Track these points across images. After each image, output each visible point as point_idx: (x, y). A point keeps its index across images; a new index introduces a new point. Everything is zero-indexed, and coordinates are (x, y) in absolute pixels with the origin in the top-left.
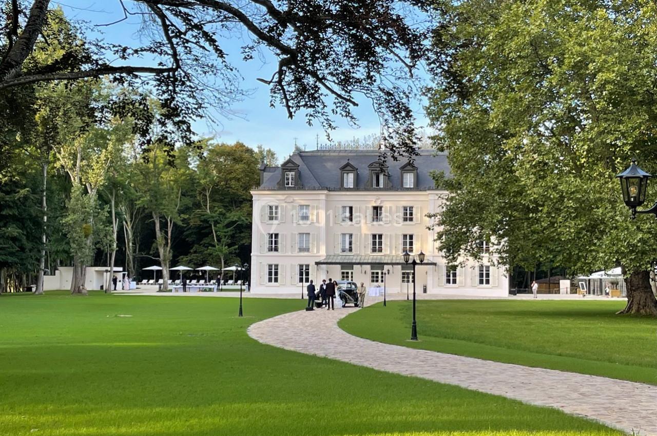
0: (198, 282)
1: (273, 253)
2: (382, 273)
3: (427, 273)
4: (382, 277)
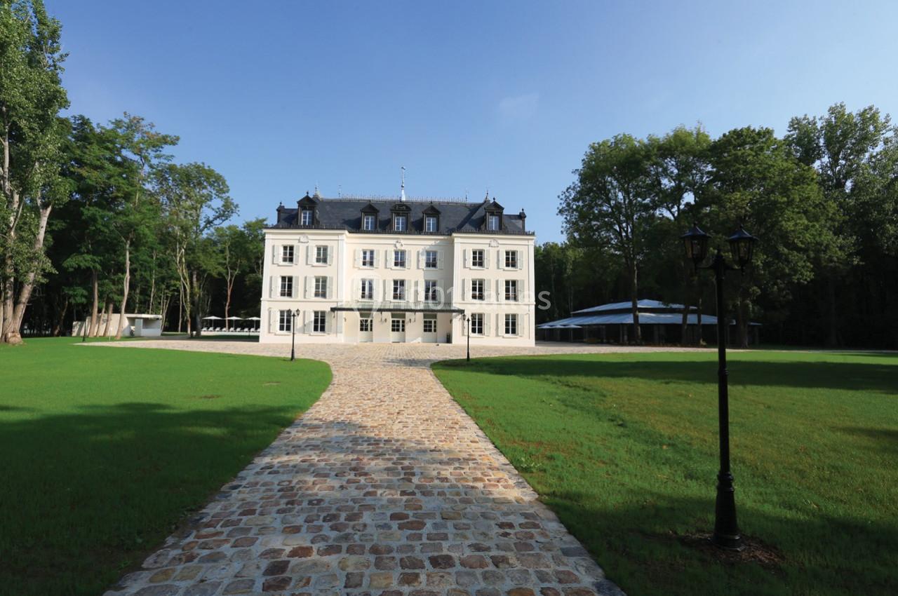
0: (249, 329)
1: (286, 298)
2: (403, 322)
3: (451, 321)
4: (403, 326)
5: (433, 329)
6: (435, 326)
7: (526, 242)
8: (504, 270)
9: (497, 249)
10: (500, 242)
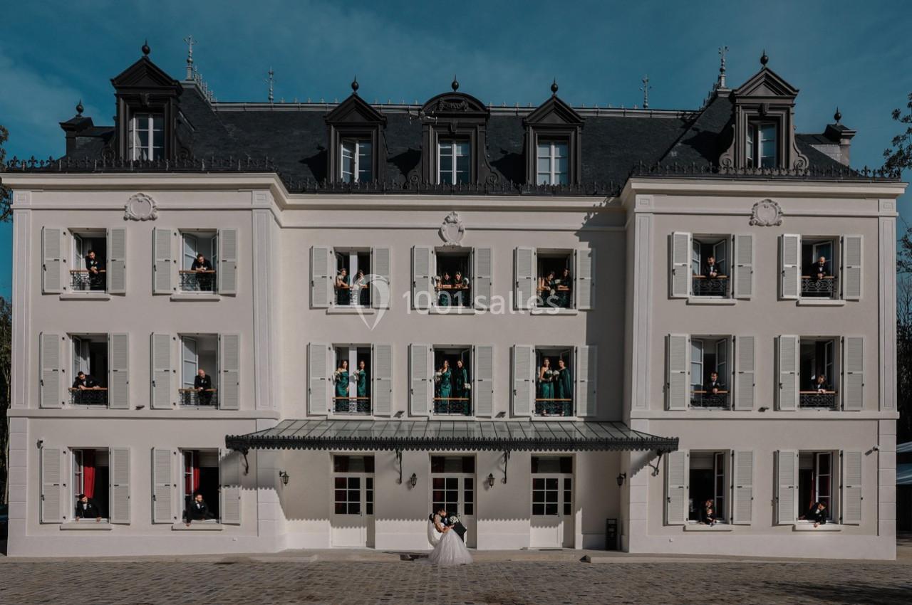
2: (469, 483)
3: (621, 479)
4: (469, 497)
5: (561, 503)
6: (568, 497)
7: (868, 207)
8: (798, 305)
9: (774, 233)
10: (786, 205)
